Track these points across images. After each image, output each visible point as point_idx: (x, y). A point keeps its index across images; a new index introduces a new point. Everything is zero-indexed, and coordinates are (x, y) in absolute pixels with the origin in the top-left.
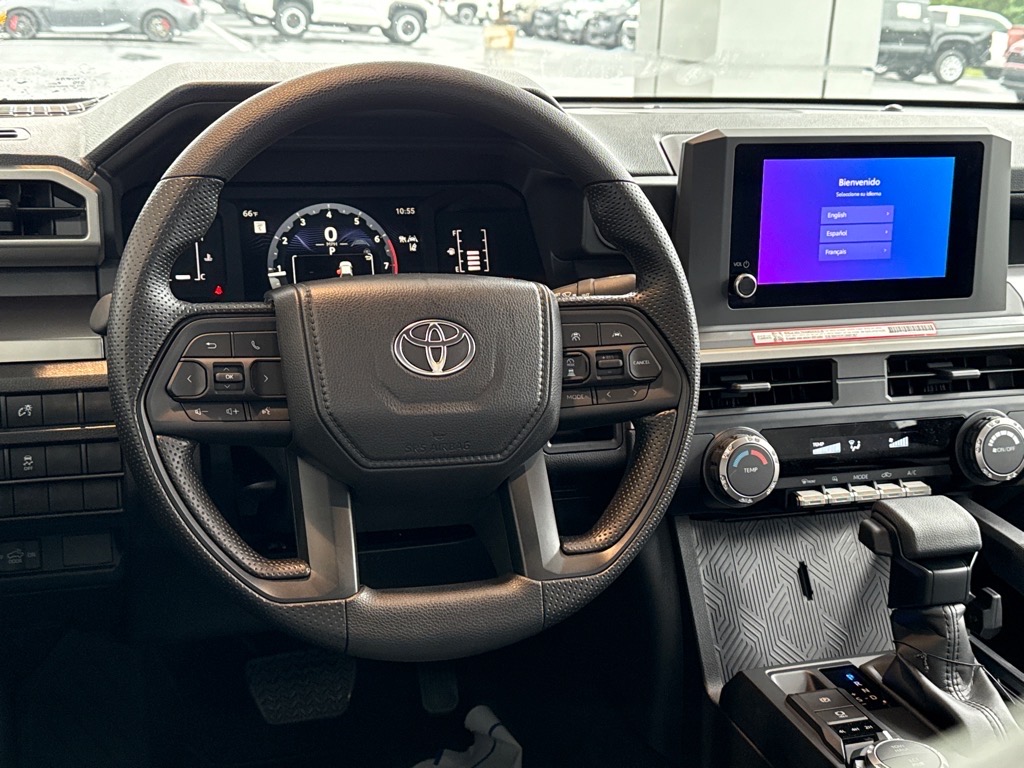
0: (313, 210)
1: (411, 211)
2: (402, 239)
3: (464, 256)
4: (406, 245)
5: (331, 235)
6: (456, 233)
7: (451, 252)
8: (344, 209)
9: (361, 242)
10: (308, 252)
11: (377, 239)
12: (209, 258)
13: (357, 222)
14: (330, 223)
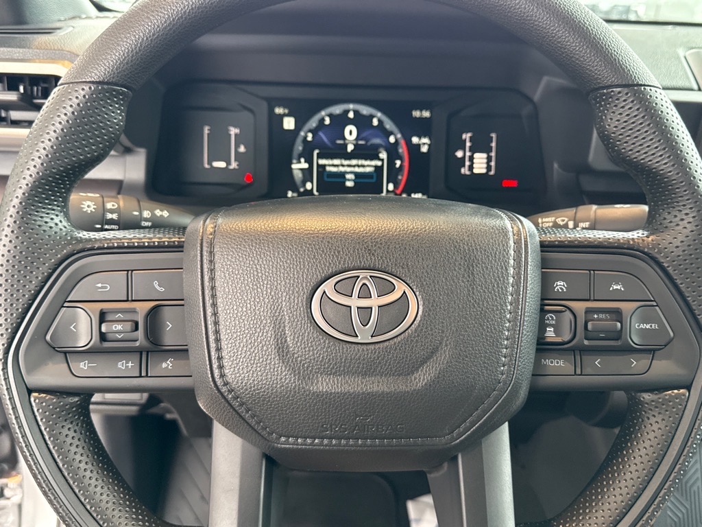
0: (337, 110)
1: (426, 114)
2: (415, 140)
3: (471, 159)
4: (418, 146)
5: (351, 133)
6: (467, 136)
7: (459, 154)
8: (365, 110)
9: (377, 141)
10: (328, 148)
11: (392, 139)
12: (242, 149)
13: (375, 122)
14: (351, 122)
